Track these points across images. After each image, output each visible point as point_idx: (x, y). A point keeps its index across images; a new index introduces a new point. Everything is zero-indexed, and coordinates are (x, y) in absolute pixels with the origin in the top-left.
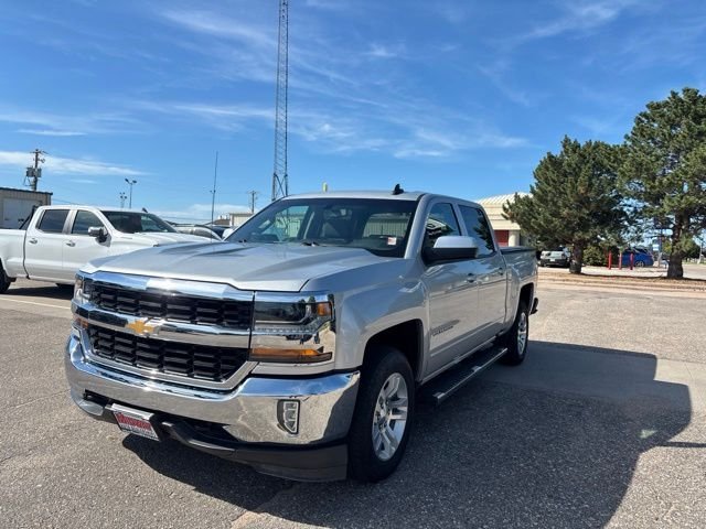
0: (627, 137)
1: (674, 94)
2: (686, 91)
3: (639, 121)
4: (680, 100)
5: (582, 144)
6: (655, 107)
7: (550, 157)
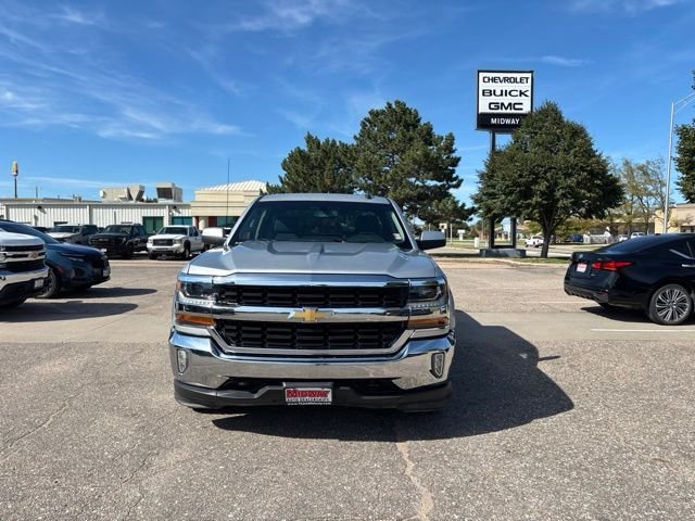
0: (355, 137)
1: (389, 105)
2: (397, 103)
3: (363, 125)
4: (394, 110)
5: (322, 141)
6: (374, 114)
7: (300, 152)
